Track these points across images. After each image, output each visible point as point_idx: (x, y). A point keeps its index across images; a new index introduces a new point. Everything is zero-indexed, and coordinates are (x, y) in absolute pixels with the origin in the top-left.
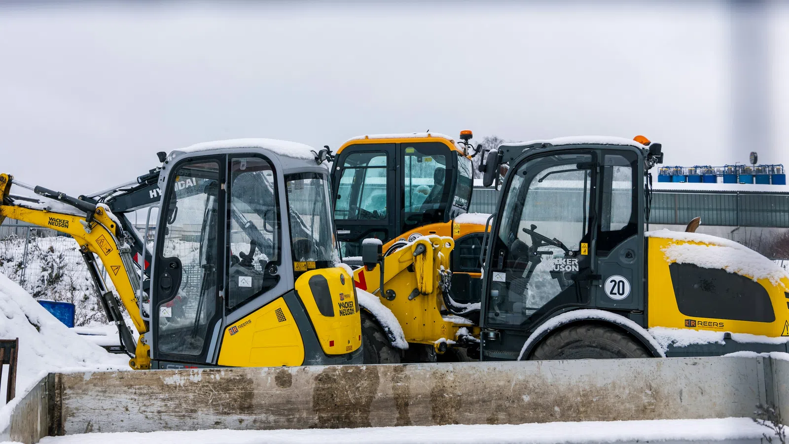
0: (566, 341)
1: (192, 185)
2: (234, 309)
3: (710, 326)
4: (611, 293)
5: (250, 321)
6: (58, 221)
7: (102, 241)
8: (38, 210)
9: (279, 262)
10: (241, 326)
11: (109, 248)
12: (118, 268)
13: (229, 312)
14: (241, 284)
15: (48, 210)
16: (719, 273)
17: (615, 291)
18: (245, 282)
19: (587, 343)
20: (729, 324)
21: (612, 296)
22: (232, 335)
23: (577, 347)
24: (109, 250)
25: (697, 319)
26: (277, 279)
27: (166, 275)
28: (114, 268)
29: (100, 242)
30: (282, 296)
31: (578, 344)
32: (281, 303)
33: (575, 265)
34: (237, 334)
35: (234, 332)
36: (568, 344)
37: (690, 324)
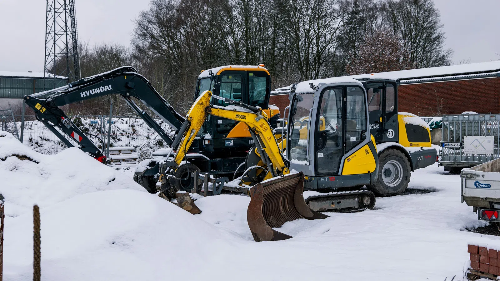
0: (386, 155)
1: (109, 89)
2: (349, 151)
3: (416, 145)
4: (389, 136)
5: (355, 155)
6: (240, 116)
7: (262, 125)
8: (229, 110)
9: (366, 131)
10: (352, 158)
11: (266, 128)
12: (270, 137)
13: (346, 152)
14: (351, 141)
15: (234, 110)
16: (418, 126)
17: (390, 135)
18: (353, 139)
19: (392, 155)
20: (421, 144)
21: (389, 137)
22: (348, 162)
23: (390, 156)
24: (266, 129)
25: (413, 143)
26: (365, 137)
27: (320, 139)
28: (269, 138)
29: (261, 125)
30: (367, 144)
31: (390, 155)
32: (367, 147)
33: (378, 126)
34: (350, 161)
35: (349, 160)
36: (387, 156)
37: (411, 145)
